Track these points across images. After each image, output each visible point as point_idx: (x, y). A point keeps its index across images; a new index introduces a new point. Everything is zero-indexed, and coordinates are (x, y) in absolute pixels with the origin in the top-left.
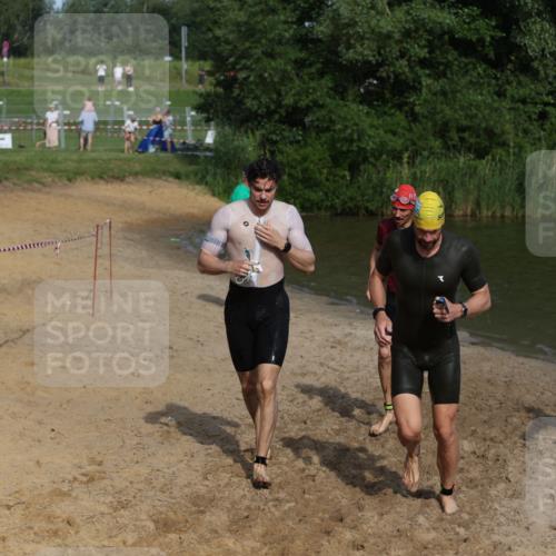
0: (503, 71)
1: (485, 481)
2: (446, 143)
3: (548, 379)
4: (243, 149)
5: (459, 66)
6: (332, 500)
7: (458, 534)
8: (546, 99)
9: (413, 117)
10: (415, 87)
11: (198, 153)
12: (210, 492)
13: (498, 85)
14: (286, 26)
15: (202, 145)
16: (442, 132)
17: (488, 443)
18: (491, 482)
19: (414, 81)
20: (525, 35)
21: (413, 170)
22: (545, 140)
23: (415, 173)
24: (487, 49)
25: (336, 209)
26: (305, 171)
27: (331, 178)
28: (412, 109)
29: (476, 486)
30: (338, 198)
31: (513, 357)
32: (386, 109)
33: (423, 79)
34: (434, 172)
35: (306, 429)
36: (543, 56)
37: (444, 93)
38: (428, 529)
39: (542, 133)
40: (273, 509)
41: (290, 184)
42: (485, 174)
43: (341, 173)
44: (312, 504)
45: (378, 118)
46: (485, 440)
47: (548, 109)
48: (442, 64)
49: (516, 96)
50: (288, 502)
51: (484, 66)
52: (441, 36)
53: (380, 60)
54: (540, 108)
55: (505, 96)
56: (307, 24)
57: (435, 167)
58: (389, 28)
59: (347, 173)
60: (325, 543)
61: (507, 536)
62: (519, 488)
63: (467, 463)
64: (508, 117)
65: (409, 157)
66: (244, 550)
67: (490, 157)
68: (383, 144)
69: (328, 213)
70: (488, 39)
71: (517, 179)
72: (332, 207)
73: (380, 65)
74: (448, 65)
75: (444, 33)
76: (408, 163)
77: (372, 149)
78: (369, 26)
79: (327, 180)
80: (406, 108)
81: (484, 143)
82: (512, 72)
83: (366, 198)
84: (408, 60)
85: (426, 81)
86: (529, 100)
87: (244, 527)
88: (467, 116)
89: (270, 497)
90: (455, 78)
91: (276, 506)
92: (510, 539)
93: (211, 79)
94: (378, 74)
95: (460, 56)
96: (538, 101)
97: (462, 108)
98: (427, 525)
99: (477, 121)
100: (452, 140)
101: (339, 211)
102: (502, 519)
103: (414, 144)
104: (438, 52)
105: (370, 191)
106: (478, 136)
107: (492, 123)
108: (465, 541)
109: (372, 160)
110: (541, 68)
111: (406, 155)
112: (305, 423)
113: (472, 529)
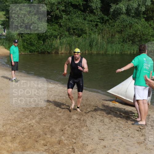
0: (85, 13)
1: (81, 126)
2: (69, 33)
3: (98, 98)
4: (14, 36)
5: (73, 12)
6: (38, 132)
7: (73, 141)
8: (97, 20)
9: (61, 26)
10: (61, 18)
11: (1, 37)
12: (4, 131)
13: (84, 17)
14: (25, 2)
15: (2, 35)
16: (68, 30)
17: (81, 116)
18: (82, 127)
19: (61, 16)
20: (92, 3)
21: (60, 41)
22: (97, 31)
23: (61, 42)
24: (81, 7)
25: (39, 52)
26: (30, 41)
27: (38, 43)
28: (60, 24)
29: (78, 128)
30: (40, 49)
31: (88, 92)
32: (53, 24)
33: (63, 15)
34: (66, 41)
35: (31, 113)
36: (97, 8)
37: (69, 19)
38: (65, 140)
39: (96, 30)
40: (22, 135)
41: (27, 45)
42: (80, 42)
43: (41, 42)
44: (32, 133)
45: (51, 26)
46: (80, 115)
47: (98, 23)
48: (68, 11)
49: (89, 20)
50: (26, 133)
51: (80, 12)
52: (68, 4)
53: (51, 10)
54: (96, 23)
55: (86, 20)
56: (31, 1)
57: (66, 40)
58: (54, 2)
59: (42, 42)
60: (36, 144)
61: (86, 141)
62: (90, 128)
63: (75, 121)
64: (87, 26)
65: (59, 37)
66: (14, 147)
67: (82, 37)
68: (52, 33)
69: (37, 53)
70: (82, 4)
71: (89, 43)
72: (38, 51)
73: (51, 12)
74: (70, 11)
75: (69, 3)
76: (59, 39)
77: (49, 35)
78: (48, 1)
79: (37, 44)
80: (58, 24)
81: (80, 33)
82: (88, 13)
83: (47, 49)
84: (59, 10)
85: (64, 16)
86: (93, 21)
87: (14, 140)
88: (75, 26)
89: (21, 132)
90: (72, 15)
91: (22, 134)
92: (87, 142)
93: (5, 17)
94: (51, 14)
95: (74, 9)
96: (95, 21)
97: (74, 23)
98: (64, 139)
99: (78, 27)
100: (71, 32)
101: (40, 52)
102: (85, 137)
103: (61, 33)
104: (67, 8)
105: (49, 47)
106: (79, 31)
107: (82, 27)
108: (75, 143)
109: (49, 38)
110: (96, 12)
111: (58, 37)
112: (30, 111)
113: (77, 140)
